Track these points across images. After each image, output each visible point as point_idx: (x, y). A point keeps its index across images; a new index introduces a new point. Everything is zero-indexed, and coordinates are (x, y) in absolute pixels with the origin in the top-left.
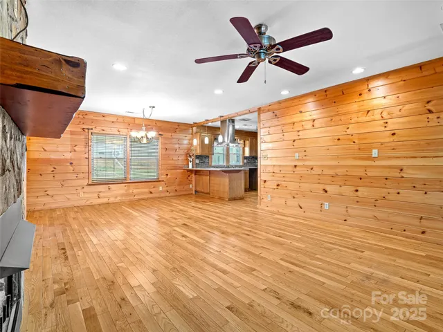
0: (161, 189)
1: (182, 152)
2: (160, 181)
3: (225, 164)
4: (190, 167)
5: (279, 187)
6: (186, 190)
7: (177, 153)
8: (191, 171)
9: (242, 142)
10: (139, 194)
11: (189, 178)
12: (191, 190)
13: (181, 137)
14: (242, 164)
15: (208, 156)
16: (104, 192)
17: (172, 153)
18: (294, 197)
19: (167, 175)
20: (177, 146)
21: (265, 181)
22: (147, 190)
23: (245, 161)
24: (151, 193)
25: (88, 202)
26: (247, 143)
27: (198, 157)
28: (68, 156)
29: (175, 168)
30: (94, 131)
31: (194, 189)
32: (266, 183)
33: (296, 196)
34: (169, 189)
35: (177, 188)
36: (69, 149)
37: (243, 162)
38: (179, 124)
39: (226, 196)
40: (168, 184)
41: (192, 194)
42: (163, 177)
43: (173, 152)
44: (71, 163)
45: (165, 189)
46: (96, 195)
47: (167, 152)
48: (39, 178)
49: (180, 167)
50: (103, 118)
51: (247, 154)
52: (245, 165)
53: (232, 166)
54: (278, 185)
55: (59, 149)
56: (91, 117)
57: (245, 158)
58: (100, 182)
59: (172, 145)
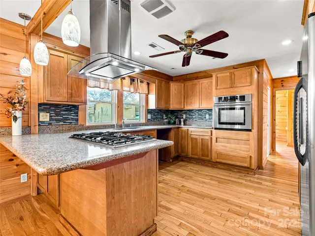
3: (114, 122)
9: (145, 85)
14: (143, 121)
15: (76, 107)
23: (149, 116)
26: (153, 87)
37: (146, 117)
51: (152, 105)
52: (148, 122)
53: (128, 126)
57: (149, 111)
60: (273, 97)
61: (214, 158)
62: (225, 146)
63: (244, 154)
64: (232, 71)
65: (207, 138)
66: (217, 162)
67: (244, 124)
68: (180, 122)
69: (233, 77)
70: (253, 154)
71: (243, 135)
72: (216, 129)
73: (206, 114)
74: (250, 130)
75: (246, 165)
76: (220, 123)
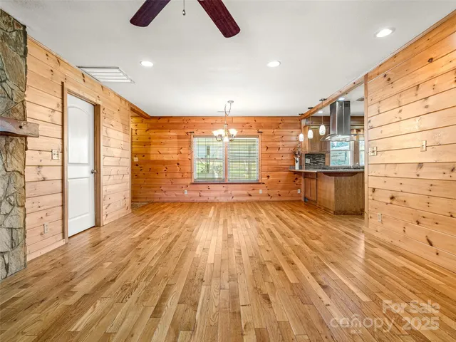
0: (261, 191)
1: (287, 150)
2: (259, 183)
4: (297, 168)
5: (394, 202)
6: (292, 196)
7: (279, 152)
8: (295, 173)
10: (237, 196)
11: (297, 182)
12: (299, 195)
13: (285, 133)
15: (324, 155)
16: (204, 191)
17: (273, 151)
18: (418, 223)
19: (268, 177)
20: (280, 144)
21: (374, 190)
22: (246, 192)
24: (250, 195)
25: (191, 199)
27: (308, 156)
28: (176, 157)
29: (279, 169)
30: (196, 133)
31: (303, 195)
32: (376, 193)
33: (422, 220)
34: (270, 192)
35: (281, 192)
36: (176, 151)
38: (282, 118)
39: (332, 207)
40: (270, 186)
41: (300, 201)
42: (264, 179)
43: (277, 151)
44: (178, 164)
45: (267, 192)
46: (197, 194)
47: (269, 151)
48: (156, 176)
49: (284, 168)
50: (203, 121)
54: (392, 198)
55: (170, 152)
56: (194, 121)
58: (201, 182)
59: (275, 143)
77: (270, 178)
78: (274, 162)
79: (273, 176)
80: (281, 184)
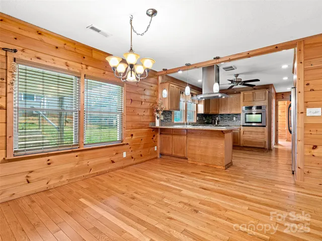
0: (124, 155)
1: (147, 105)
2: (123, 145)
4: (158, 124)
6: (151, 154)
7: (142, 106)
8: (156, 129)
10: (96, 167)
11: (154, 138)
12: (156, 153)
15: (171, 113)
19: (132, 135)
20: (143, 98)
21: (315, 147)
22: (108, 159)
23: (198, 118)
24: (113, 162)
27: (163, 113)
29: (141, 126)
31: (159, 152)
34: (133, 154)
35: (143, 152)
37: (196, 119)
40: (135, 146)
41: (157, 158)
42: (127, 139)
43: (139, 105)
45: (130, 154)
46: (23, 178)
47: (133, 105)
49: (146, 125)
50: (38, 37)
51: (201, 111)
58: (30, 153)
59: (138, 96)
60: (277, 105)
61: (242, 143)
62: (249, 136)
63: (261, 140)
64: (253, 91)
65: (237, 131)
66: (244, 147)
67: (261, 123)
68: (215, 122)
69: (254, 94)
70: (266, 140)
71: (261, 129)
72: (243, 126)
73: (233, 116)
74: (265, 126)
75: (262, 147)
76: (246, 122)
77: (133, 137)
78: (137, 118)
79: (137, 134)
80: (143, 142)
